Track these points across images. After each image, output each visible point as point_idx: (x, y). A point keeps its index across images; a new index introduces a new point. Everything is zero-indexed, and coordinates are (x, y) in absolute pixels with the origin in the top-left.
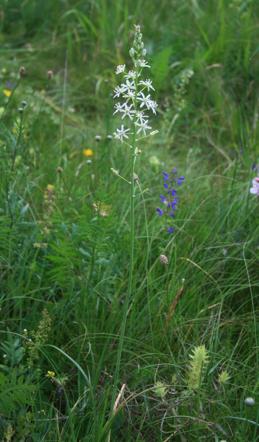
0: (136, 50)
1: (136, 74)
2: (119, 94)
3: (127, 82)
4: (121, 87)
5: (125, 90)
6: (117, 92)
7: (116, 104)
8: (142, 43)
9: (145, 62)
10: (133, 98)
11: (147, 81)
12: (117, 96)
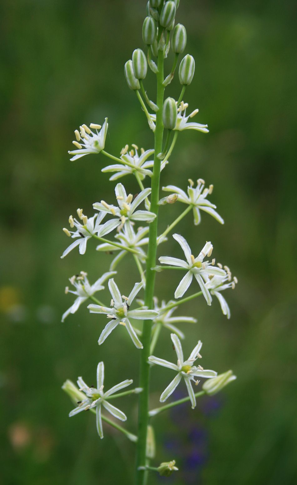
0: (155, 59)
1: (150, 158)
2: (86, 239)
3: (120, 190)
4: (90, 212)
5: (111, 225)
6: (76, 234)
7: (72, 280)
8: (181, 27)
9: (189, 111)
10: (141, 256)
11: (195, 186)
12: (77, 248)
